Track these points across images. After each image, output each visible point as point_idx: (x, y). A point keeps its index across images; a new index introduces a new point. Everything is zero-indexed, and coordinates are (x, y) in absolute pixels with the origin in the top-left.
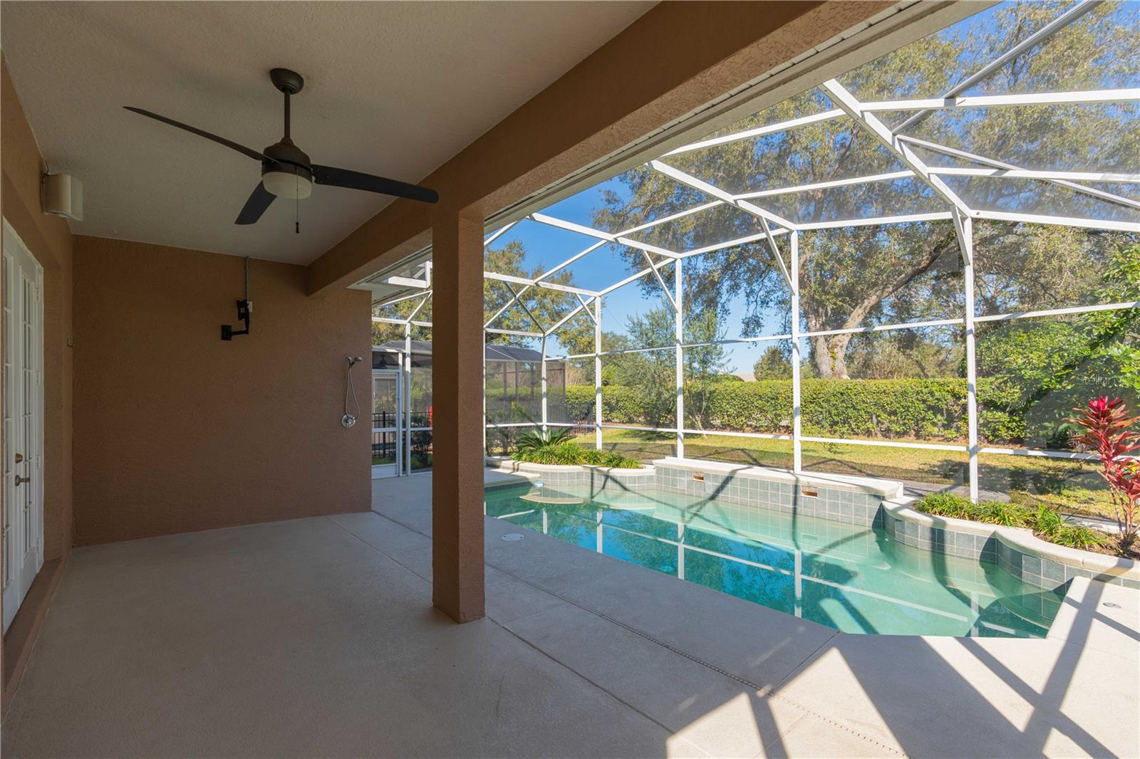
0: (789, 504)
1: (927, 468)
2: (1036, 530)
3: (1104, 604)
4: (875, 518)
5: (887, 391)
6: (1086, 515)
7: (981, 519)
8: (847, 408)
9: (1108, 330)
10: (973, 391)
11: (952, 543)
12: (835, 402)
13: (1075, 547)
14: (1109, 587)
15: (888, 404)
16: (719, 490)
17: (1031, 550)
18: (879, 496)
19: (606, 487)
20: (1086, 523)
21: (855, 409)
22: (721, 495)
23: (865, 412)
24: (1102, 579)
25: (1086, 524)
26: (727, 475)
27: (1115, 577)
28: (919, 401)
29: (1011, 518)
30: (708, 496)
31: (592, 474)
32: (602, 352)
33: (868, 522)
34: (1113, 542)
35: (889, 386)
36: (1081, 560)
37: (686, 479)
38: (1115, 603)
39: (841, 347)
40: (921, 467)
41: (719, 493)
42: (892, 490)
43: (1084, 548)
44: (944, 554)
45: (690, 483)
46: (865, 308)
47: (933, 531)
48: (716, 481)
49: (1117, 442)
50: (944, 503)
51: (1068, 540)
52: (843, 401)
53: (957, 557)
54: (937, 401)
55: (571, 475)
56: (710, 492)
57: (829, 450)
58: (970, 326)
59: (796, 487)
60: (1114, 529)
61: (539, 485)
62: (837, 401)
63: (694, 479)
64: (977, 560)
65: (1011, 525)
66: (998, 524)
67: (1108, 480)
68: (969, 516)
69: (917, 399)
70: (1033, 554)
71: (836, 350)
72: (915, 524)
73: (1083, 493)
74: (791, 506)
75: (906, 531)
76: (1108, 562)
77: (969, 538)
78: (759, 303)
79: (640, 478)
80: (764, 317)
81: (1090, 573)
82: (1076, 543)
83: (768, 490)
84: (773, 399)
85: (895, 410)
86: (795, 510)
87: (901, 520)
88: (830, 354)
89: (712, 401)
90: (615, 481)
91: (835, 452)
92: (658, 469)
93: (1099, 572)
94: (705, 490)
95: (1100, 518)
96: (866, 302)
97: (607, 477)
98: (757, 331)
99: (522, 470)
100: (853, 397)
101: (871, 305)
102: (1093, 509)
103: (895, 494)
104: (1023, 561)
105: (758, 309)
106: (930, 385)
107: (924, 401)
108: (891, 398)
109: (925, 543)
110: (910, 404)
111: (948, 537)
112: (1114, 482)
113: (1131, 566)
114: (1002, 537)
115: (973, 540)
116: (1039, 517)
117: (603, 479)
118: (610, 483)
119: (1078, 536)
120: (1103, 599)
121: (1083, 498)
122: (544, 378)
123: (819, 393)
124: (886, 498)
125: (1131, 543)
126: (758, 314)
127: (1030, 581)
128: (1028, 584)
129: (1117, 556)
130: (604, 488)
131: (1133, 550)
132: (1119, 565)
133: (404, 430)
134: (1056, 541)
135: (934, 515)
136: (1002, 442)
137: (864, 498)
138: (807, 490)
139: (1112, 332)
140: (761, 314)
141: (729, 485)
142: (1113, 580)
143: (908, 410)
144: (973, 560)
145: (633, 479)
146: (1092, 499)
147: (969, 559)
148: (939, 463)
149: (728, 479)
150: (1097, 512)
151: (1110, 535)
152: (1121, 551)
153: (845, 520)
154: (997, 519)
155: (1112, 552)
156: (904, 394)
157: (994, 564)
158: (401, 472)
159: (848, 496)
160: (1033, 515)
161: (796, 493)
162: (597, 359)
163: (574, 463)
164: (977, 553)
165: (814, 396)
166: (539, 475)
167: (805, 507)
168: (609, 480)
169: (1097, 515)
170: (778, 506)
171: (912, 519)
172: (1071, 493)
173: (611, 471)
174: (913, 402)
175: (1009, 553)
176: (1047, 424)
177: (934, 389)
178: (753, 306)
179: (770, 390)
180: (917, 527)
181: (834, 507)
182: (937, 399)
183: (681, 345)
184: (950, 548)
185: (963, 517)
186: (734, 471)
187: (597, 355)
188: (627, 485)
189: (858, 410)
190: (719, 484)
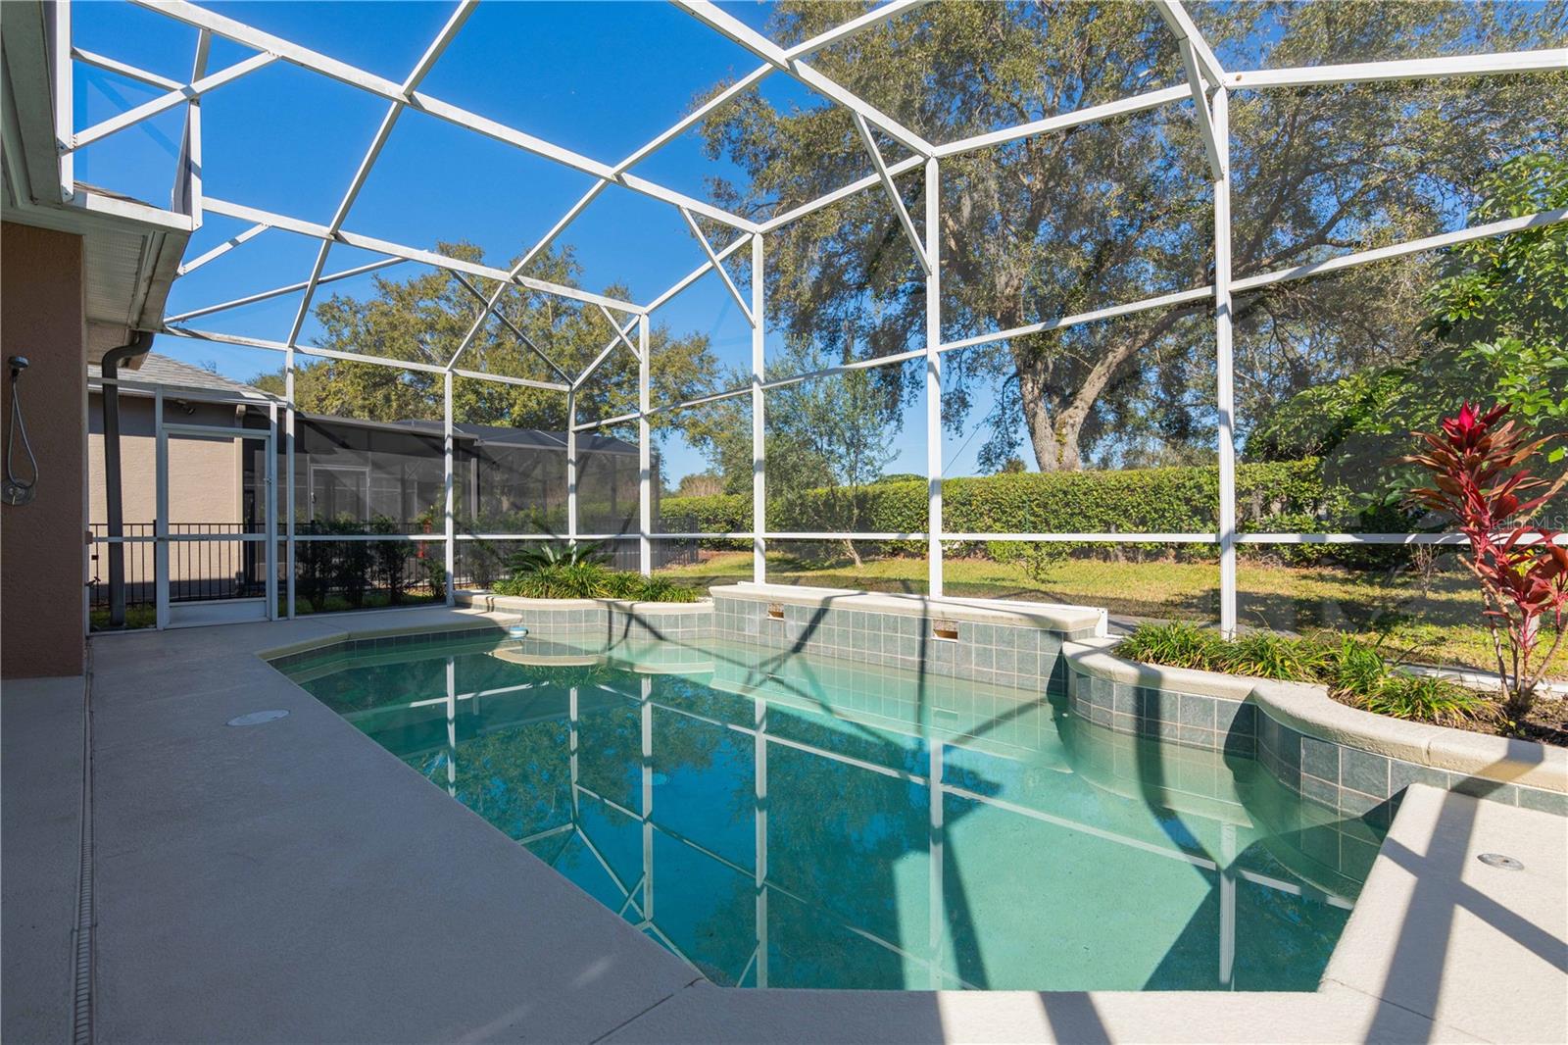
0: (913, 654)
1: (1177, 599)
2: (1334, 686)
3: (1480, 858)
4: (1053, 676)
5: (1132, 487)
6: (1434, 662)
7: (1231, 666)
8: (1072, 515)
9: (1475, 314)
10: (1229, 426)
11: (1173, 717)
12: (1055, 507)
13: (1413, 718)
14: (1487, 808)
15: (1133, 507)
16: (807, 634)
17: (1318, 726)
18: (1059, 634)
19: (630, 634)
20: (1432, 673)
21: (1085, 517)
22: (809, 643)
23: (1100, 521)
24: (1472, 789)
25: (1434, 675)
26: (818, 606)
27: (1502, 785)
28: (1180, 500)
29: (1287, 663)
30: (790, 647)
31: (610, 613)
32: (651, 408)
33: (1041, 682)
34: (1492, 708)
35: (1136, 479)
36: (1424, 745)
37: (757, 617)
38: (1507, 854)
39: (1073, 426)
40: (1173, 598)
41: (806, 640)
42: (1085, 621)
43: (1431, 720)
44: (1159, 740)
45: (764, 623)
46: (1109, 367)
47: (1139, 693)
48: (801, 618)
49: (1496, 498)
50: (1165, 638)
51: (1396, 702)
52: (1067, 505)
53: (1182, 745)
54: (1205, 500)
55: (574, 615)
56: (793, 638)
57: (1035, 578)
58: (1223, 299)
59: (925, 622)
60: (1491, 684)
61: (517, 633)
62: (1057, 504)
63: (771, 617)
64: (1218, 751)
65: (1288, 678)
66: (1261, 676)
67: (1481, 575)
68: (1211, 662)
69: (1178, 498)
70: (1323, 735)
71: (1064, 431)
72: (1107, 680)
73: (1429, 631)
74: (916, 658)
75: (1094, 696)
76: (1484, 750)
77: (1205, 706)
78: (964, 370)
79: (686, 617)
80: (972, 391)
81: (1445, 776)
82: (1414, 709)
83: (879, 630)
84: (964, 505)
85: (1145, 516)
86: (922, 664)
87: (1085, 674)
88: (1055, 437)
89: (876, 511)
90: (643, 623)
91: (1043, 582)
92: (718, 601)
93: (1465, 774)
94: (785, 636)
95: (1459, 668)
96: (1110, 356)
97: (631, 616)
98: (963, 413)
99: (499, 610)
100: (1081, 497)
101: (1117, 360)
102: (1443, 652)
103: (1093, 631)
104: (1303, 752)
105: (963, 380)
106: (1197, 475)
107: (1188, 501)
108: (1138, 498)
109: (1124, 718)
110: (1167, 506)
111: (1166, 706)
112: (1491, 580)
113: (1538, 759)
114: (1263, 701)
115: (1212, 709)
116: (1343, 660)
117: (625, 620)
118: (635, 627)
119: (1419, 693)
120: (1479, 844)
121: (1428, 638)
122: (571, 461)
123: (1032, 493)
124: (1073, 637)
125: (1526, 709)
126: (964, 388)
127: (1316, 794)
128: (1310, 800)
129: (1503, 735)
130: (626, 636)
131: (1532, 722)
132: (1511, 756)
133: (282, 538)
134: (1371, 706)
135: (1144, 663)
136: (1305, 564)
137: (1035, 639)
138: (942, 628)
139: (1482, 317)
140: (968, 387)
141: (821, 625)
142: (1496, 793)
143: (1163, 516)
144: (1211, 750)
145: (674, 621)
146: (1443, 639)
147: (1203, 749)
148: (1202, 594)
149: (821, 614)
150: (1453, 656)
151: (1481, 695)
152: (1512, 724)
153: (1003, 681)
154: (1260, 666)
155: (1489, 727)
156: (1157, 489)
157: (1251, 758)
158: (275, 616)
159: (1006, 636)
160: (1333, 658)
161: (924, 633)
162: (642, 420)
163: (583, 596)
164: (1219, 736)
165: (1024, 497)
166: (520, 616)
167: (938, 659)
168: (634, 623)
169: (1452, 662)
170: (897, 659)
171: (1103, 672)
172: (1410, 631)
173: (635, 606)
174: (1170, 503)
175: (1275, 734)
176: (1365, 495)
177: (1202, 480)
178: (954, 377)
179: (959, 490)
180: (1111, 686)
181: (984, 657)
182: (1206, 496)
183: (760, 384)
184: (1172, 726)
185: (1199, 666)
186: (828, 600)
187: (642, 414)
188: (663, 631)
189: (1089, 517)
190: (806, 624)
